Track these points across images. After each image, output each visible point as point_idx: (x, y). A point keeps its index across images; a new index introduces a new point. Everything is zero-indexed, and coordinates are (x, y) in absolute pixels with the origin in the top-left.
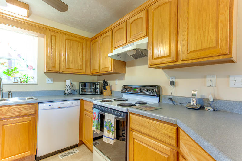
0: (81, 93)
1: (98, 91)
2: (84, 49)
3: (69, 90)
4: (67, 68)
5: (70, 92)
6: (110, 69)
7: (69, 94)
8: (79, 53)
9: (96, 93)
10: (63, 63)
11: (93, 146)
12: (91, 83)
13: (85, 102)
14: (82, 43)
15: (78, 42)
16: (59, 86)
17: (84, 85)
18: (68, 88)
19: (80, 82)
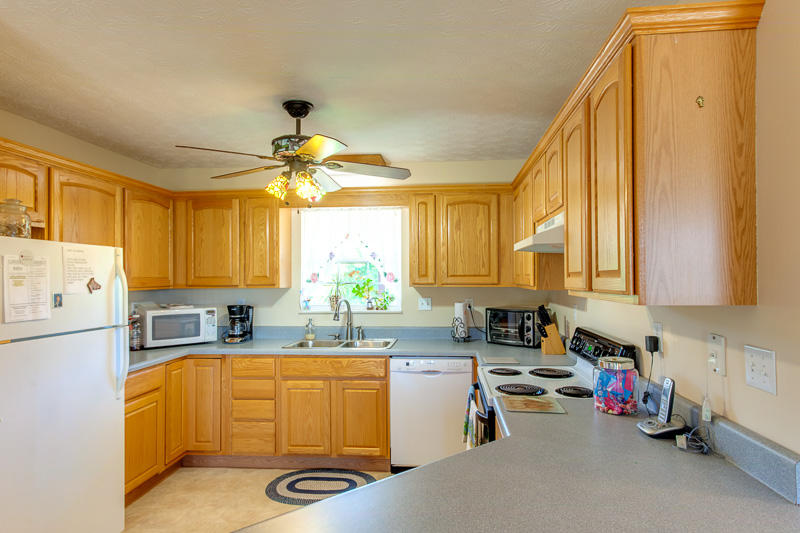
0: (489, 340)
1: (531, 336)
2: (494, 216)
3: (460, 330)
4: (452, 275)
5: (463, 335)
8: (481, 232)
9: (526, 344)
10: (442, 263)
12: (519, 311)
14: (488, 204)
15: (477, 202)
17: (498, 316)
18: (457, 323)
19: (487, 309)
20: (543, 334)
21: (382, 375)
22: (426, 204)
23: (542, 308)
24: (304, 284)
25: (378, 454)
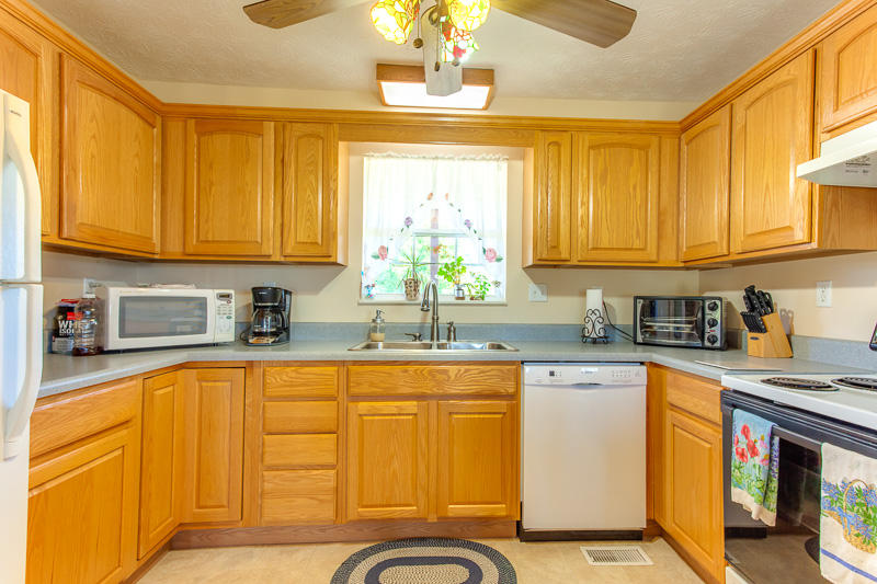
0: (640, 339)
1: (717, 330)
2: (653, 169)
3: (598, 326)
4: (594, 249)
5: (602, 334)
7: (598, 339)
8: (635, 188)
9: (707, 344)
10: (581, 231)
11: (729, 569)
12: (677, 300)
13: (669, 377)
14: (645, 148)
15: (631, 146)
16: (562, 310)
17: (649, 307)
18: (593, 317)
19: (636, 298)
20: (757, 327)
21: (511, 390)
22: (557, 144)
23: (750, 291)
25: (504, 514)
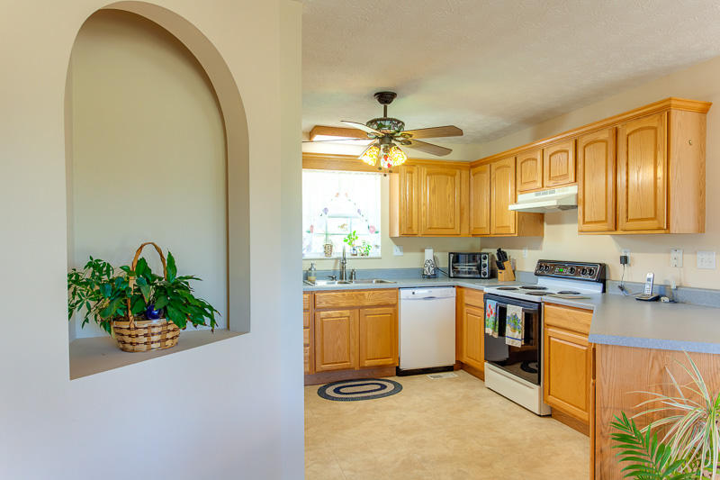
0: (452, 276)
1: (486, 270)
2: (457, 185)
3: (431, 269)
4: (430, 228)
5: (433, 273)
6: (512, 231)
7: (430, 276)
9: (482, 276)
10: (423, 219)
11: (486, 363)
12: (469, 254)
13: (465, 291)
14: (454, 175)
15: (446, 174)
16: (412, 260)
17: (456, 258)
18: (429, 264)
19: (450, 253)
20: (502, 268)
21: (394, 302)
23: (499, 250)
24: (305, 234)
25: (391, 363)
